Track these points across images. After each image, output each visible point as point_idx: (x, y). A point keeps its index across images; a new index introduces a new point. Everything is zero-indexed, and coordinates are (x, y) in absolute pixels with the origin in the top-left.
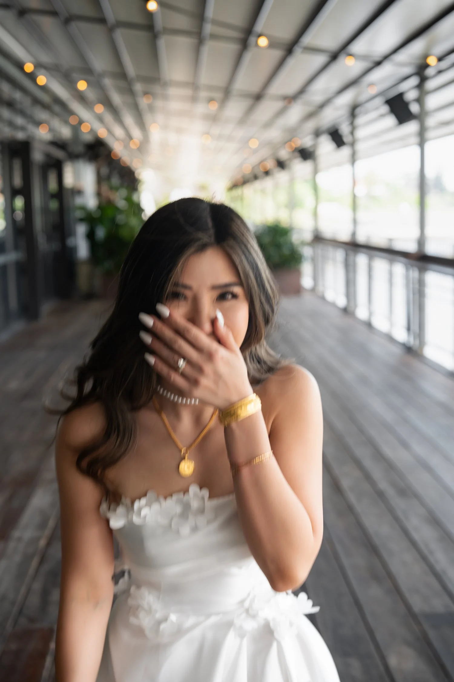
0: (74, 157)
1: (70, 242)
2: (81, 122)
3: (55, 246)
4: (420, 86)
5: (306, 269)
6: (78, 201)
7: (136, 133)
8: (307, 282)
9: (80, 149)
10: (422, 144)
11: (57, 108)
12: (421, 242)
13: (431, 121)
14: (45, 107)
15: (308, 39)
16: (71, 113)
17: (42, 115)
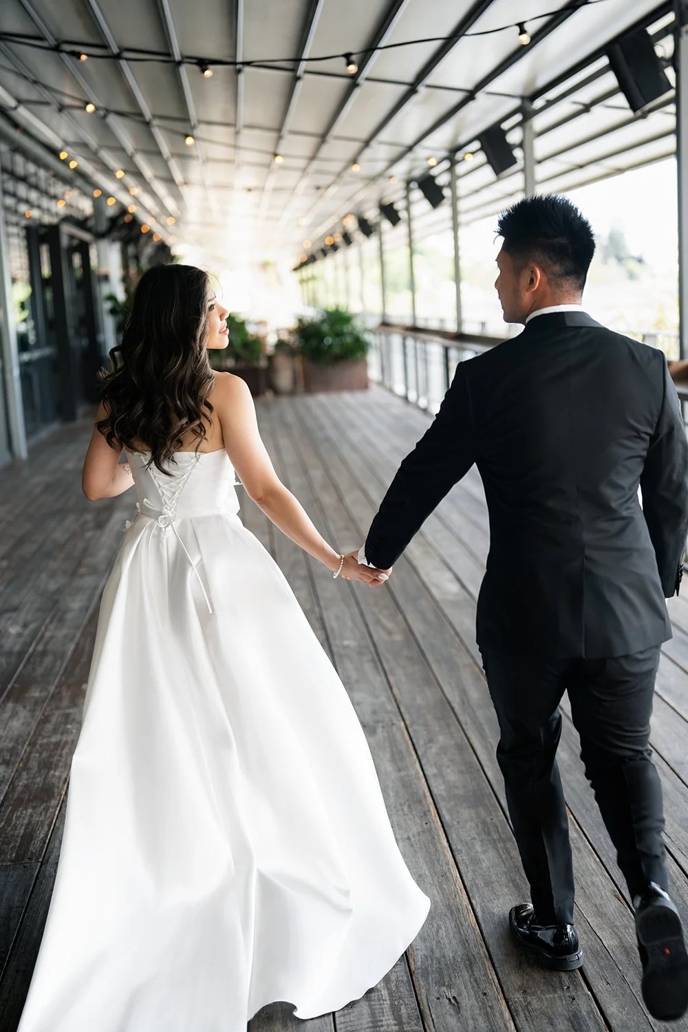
0: (100, 236)
1: (101, 338)
2: (107, 195)
3: (85, 342)
4: (451, 170)
5: (373, 358)
6: (105, 290)
7: (170, 204)
8: (374, 373)
9: (103, 226)
10: (455, 227)
11: (79, 182)
12: (460, 322)
13: (462, 205)
14: (67, 181)
15: (337, 130)
16: (95, 186)
17: (58, 188)
